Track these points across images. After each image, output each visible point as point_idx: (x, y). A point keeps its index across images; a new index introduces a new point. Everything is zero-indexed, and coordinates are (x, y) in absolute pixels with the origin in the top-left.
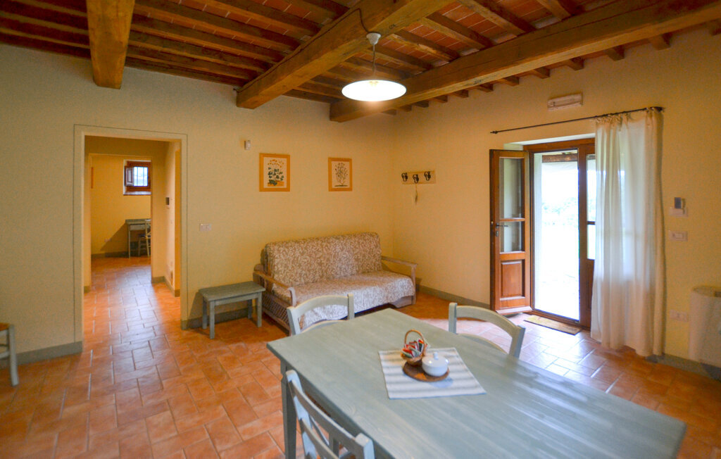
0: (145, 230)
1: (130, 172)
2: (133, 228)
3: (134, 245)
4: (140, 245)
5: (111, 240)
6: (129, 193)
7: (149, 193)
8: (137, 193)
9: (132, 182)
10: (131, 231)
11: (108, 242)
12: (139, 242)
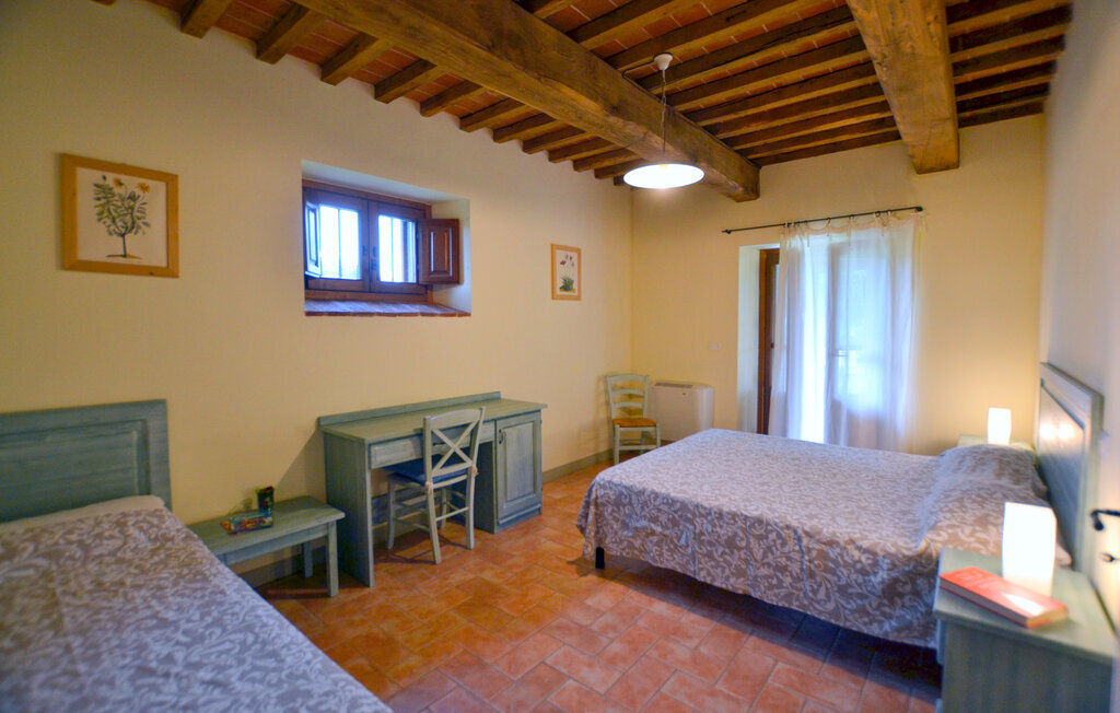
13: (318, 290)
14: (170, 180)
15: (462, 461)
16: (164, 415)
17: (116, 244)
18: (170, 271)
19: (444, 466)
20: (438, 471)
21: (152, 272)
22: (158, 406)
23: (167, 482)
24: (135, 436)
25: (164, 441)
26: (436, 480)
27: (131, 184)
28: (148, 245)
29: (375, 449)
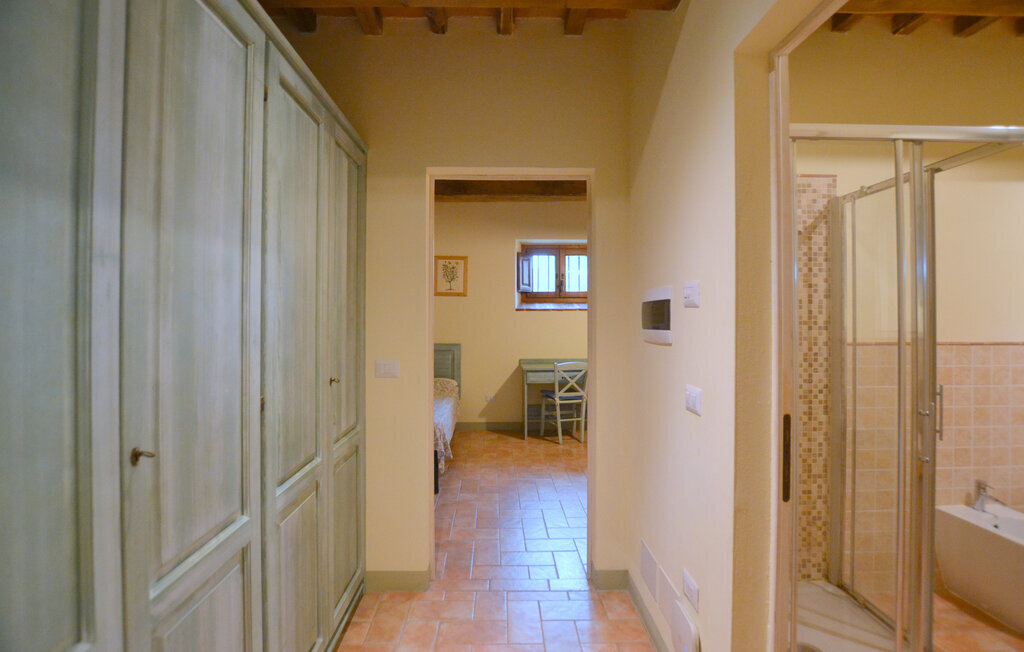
0: (553, 385)
1: (526, 264)
2: (533, 378)
3: (534, 410)
4: (544, 413)
5: (495, 397)
6: (525, 307)
7: (585, 306)
8: (538, 306)
9: (529, 285)
10: (529, 385)
11: (491, 401)
12: (543, 408)
13: (529, 297)
14: (464, 258)
15: (577, 391)
16: (460, 350)
17: (447, 286)
18: (464, 295)
19: (566, 391)
20: (562, 394)
21: (458, 295)
22: (458, 345)
23: (459, 377)
24: (450, 357)
25: (460, 359)
26: (561, 398)
27: (453, 262)
28: (457, 285)
29: (529, 374)
